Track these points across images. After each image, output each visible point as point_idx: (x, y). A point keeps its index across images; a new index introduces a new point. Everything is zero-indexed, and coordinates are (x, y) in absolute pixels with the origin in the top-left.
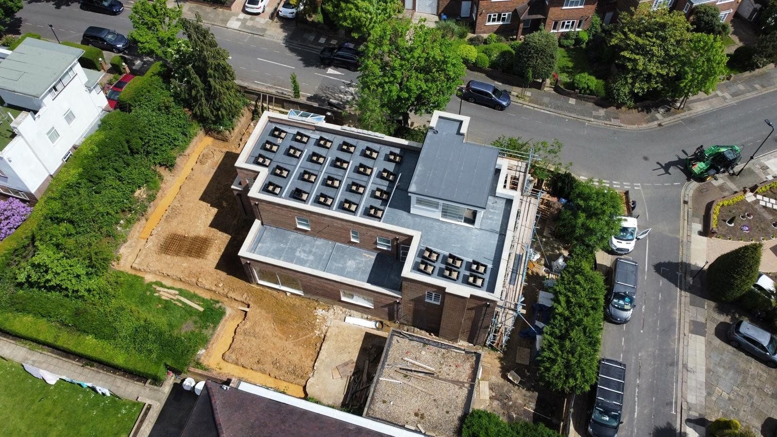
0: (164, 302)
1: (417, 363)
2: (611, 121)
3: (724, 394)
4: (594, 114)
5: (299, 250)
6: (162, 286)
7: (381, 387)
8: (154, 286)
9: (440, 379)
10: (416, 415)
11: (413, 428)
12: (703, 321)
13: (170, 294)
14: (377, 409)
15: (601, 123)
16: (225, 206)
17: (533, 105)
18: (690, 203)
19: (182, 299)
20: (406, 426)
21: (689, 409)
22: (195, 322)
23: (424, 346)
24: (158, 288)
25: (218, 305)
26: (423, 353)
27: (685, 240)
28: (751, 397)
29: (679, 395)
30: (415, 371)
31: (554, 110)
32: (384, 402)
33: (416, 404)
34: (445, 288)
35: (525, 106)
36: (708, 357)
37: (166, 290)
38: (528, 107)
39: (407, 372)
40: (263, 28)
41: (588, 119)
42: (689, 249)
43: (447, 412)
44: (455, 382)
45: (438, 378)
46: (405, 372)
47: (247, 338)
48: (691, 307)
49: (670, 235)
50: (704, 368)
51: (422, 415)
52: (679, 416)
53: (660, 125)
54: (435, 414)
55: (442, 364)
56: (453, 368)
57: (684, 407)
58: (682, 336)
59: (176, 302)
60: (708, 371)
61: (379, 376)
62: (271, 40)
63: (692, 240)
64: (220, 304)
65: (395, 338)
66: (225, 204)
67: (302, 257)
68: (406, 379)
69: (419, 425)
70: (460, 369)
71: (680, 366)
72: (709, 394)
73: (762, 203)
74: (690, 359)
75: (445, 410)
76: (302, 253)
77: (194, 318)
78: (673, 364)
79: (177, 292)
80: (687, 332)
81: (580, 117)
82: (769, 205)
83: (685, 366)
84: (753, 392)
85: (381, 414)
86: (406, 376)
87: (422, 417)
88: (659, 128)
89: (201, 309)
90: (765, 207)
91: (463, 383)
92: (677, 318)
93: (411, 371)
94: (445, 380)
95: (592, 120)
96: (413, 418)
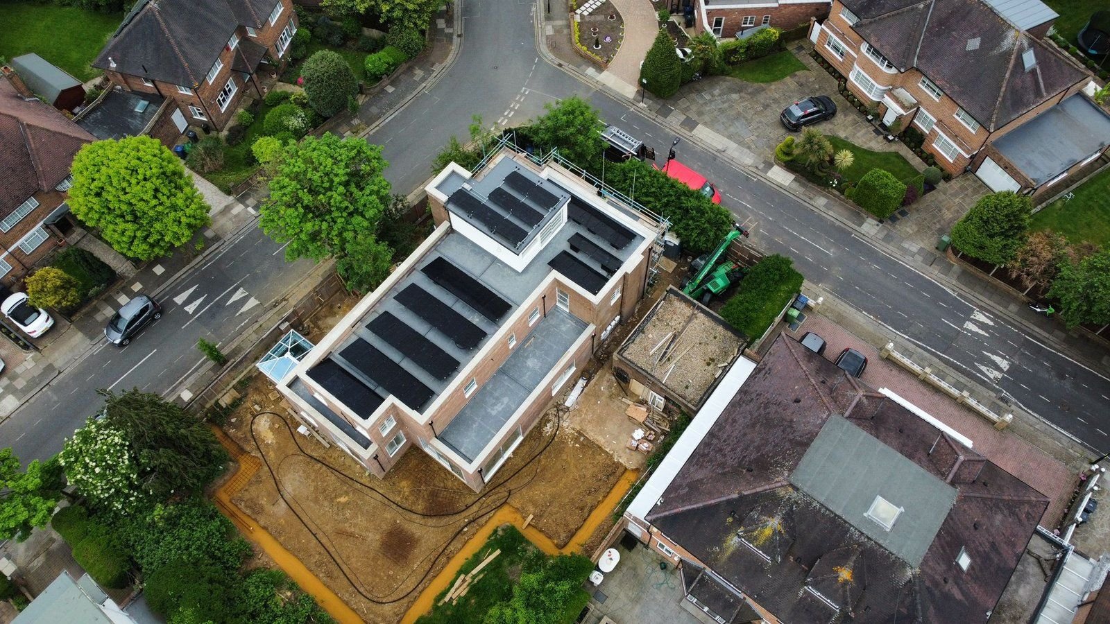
0: (470, 595)
1: (660, 344)
2: (433, 71)
3: (752, 137)
4: (418, 80)
5: (489, 410)
6: (444, 594)
7: (672, 384)
8: (440, 604)
9: (682, 331)
10: (708, 364)
11: (720, 371)
12: (685, 117)
13: (460, 586)
14: (692, 397)
15: (431, 80)
16: (347, 499)
17: (374, 125)
18: (562, 62)
19: (474, 572)
20: (717, 376)
21: (757, 168)
22: (512, 563)
23: (644, 333)
24: (447, 599)
25: (500, 533)
26: (650, 336)
27: (600, 87)
28: (761, 122)
29: (742, 168)
30: (667, 349)
31: (391, 112)
32: (687, 387)
33: (698, 362)
34: (626, 273)
35: (371, 133)
36: (717, 131)
37: (453, 590)
38: (374, 131)
39: (665, 357)
40: (44, 369)
41: (421, 87)
42: (610, 89)
43: (715, 338)
44: (690, 319)
45: (680, 333)
46: (665, 359)
47: (546, 514)
48: (668, 118)
49: (589, 95)
50: (726, 139)
51: (711, 359)
52: (759, 177)
53: (459, 36)
54: (713, 349)
55: (668, 324)
56: (675, 317)
57: (754, 170)
58: (690, 138)
59: (476, 581)
60: (729, 137)
61: (661, 383)
62: (76, 364)
63: (603, 82)
64: (499, 529)
65: (625, 354)
66: (343, 500)
67: (500, 409)
68: (671, 360)
69: (719, 366)
70: (678, 312)
71: (718, 154)
72: (749, 148)
73: (586, 13)
74: (715, 144)
75: (712, 338)
76: (496, 407)
77: (505, 563)
78: (715, 158)
79: (462, 576)
80: (689, 134)
81: (415, 93)
82: (590, 10)
83: (718, 151)
84: (757, 118)
85: (697, 395)
86: (669, 359)
87: (713, 360)
88: (463, 38)
89: (498, 552)
90: (590, 14)
91: (693, 314)
92: (674, 133)
93: (665, 353)
94: (684, 328)
95: (424, 85)
96: (710, 368)
